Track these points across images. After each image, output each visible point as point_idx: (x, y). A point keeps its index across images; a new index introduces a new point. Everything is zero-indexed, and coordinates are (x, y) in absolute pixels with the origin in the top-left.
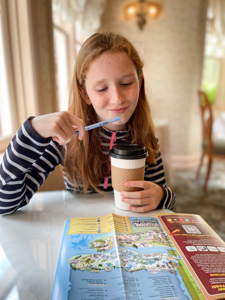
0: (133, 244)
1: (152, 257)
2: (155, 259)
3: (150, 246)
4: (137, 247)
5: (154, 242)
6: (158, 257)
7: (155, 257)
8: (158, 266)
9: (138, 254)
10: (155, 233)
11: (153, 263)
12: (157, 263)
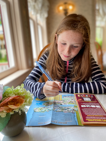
0: (61, 103)
1: (66, 108)
2: (67, 109)
3: (67, 104)
4: (62, 105)
5: (69, 103)
6: (69, 108)
7: (68, 108)
8: (68, 111)
9: (61, 107)
10: (71, 100)
11: (66, 110)
12: (68, 110)
